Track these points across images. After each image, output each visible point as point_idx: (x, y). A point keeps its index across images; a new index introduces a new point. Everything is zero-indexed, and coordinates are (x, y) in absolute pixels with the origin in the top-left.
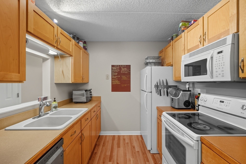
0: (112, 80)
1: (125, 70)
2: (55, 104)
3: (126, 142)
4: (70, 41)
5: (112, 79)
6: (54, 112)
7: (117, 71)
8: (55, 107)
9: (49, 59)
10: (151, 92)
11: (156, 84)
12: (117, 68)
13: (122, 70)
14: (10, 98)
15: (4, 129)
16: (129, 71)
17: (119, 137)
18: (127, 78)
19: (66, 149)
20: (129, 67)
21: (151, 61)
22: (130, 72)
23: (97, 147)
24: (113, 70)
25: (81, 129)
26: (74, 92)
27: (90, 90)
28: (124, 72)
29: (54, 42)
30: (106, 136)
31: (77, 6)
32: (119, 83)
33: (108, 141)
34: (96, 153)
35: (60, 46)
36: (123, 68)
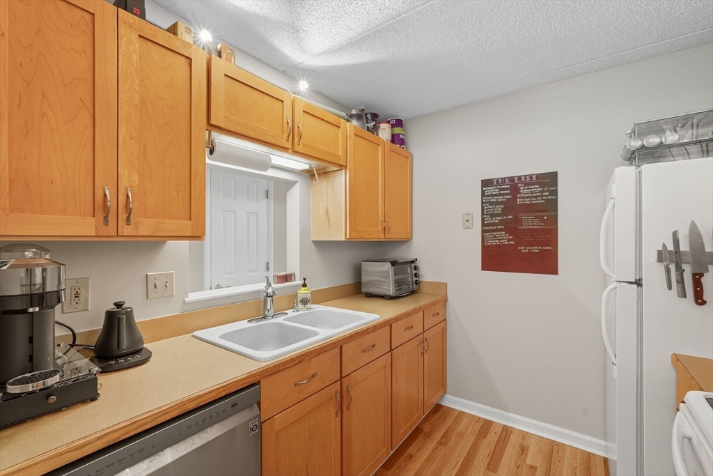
0: (483, 231)
1: (532, 193)
2: (304, 292)
3: (529, 462)
4: (338, 128)
5: (484, 228)
6: (300, 312)
7: (500, 199)
8: (305, 302)
9: (297, 182)
10: (638, 283)
11: (671, 247)
12: (500, 190)
13: (520, 194)
14: (253, 271)
15: (191, 334)
16: (549, 195)
17: (506, 432)
18: (542, 220)
19: (276, 417)
20: (549, 181)
21: (651, 140)
22: (556, 199)
23: (420, 439)
24: (488, 196)
25: (341, 372)
26: (367, 267)
27: (413, 262)
28: (527, 201)
29: (283, 138)
30: (461, 414)
31: (336, 27)
32: (509, 240)
33: (461, 435)
34: (411, 456)
35: (303, 146)
36: (526, 184)
